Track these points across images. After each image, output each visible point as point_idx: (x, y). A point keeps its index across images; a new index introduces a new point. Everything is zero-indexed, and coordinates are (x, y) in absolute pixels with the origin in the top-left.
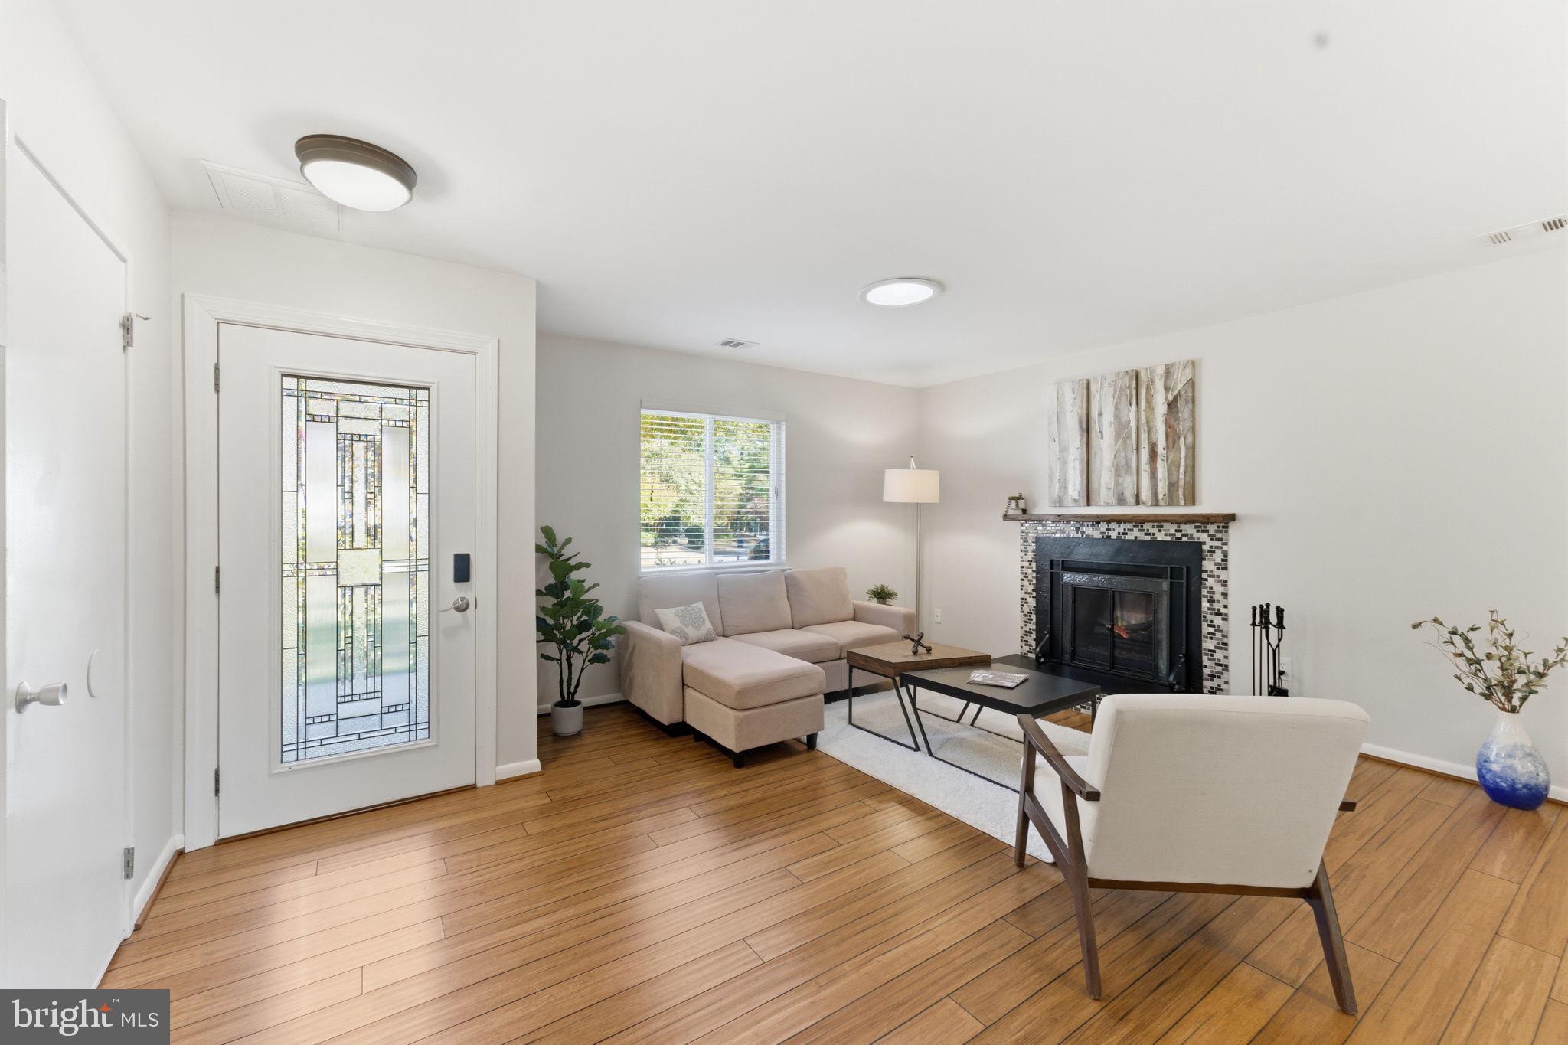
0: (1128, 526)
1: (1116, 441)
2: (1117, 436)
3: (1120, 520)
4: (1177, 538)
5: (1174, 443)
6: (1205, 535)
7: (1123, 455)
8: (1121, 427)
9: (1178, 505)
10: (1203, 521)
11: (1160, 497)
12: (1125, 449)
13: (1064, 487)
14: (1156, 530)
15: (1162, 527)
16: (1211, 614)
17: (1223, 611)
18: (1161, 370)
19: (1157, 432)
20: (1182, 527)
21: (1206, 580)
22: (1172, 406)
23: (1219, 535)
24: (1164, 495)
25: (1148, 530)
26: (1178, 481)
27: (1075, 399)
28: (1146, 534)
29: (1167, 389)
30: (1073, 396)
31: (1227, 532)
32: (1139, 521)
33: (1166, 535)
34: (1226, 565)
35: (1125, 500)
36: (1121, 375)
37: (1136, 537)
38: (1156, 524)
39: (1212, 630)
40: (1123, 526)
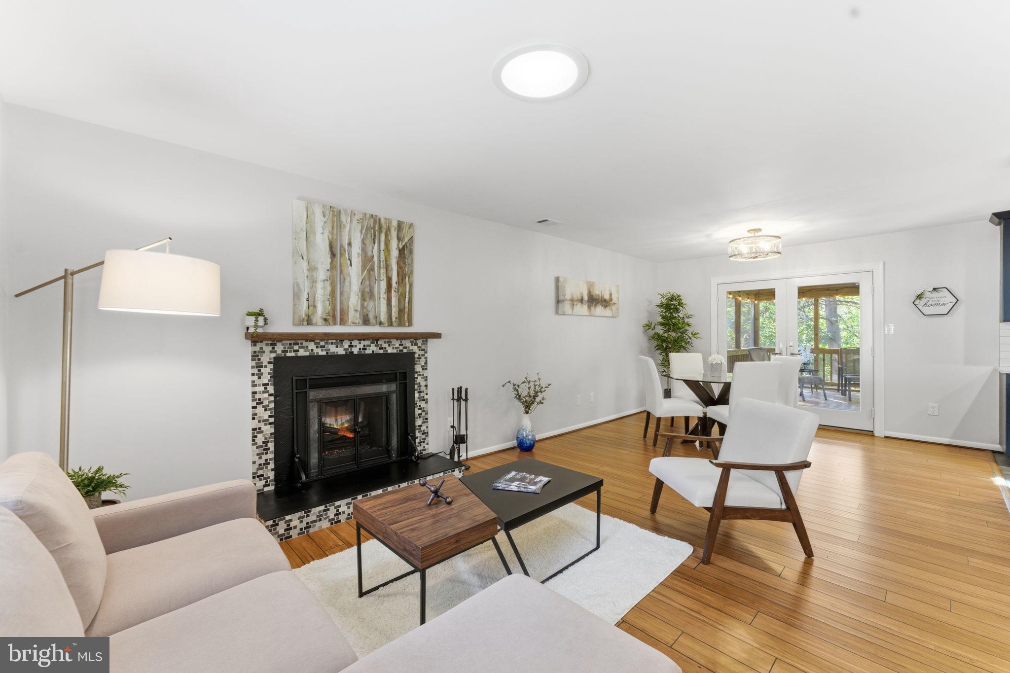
0: (367, 343)
1: (363, 272)
2: (364, 267)
3: (361, 337)
4: (400, 350)
5: (402, 279)
6: (416, 347)
7: (368, 283)
8: (367, 261)
9: (404, 326)
10: (414, 337)
11: (394, 319)
12: (369, 278)
13: (312, 305)
14: (386, 345)
15: (391, 342)
16: (420, 401)
17: (426, 397)
18: (395, 224)
19: (391, 270)
20: (403, 342)
21: (417, 378)
22: (401, 251)
23: (423, 347)
24: (396, 318)
25: (381, 345)
26: (404, 309)
27: (325, 222)
28: (380, 349)
29: (399, 239)
30: (324, 220)
31: (427, 344)
32: (375, 338)
33: (393, 348)
34: (427, 366)
35: (369, 321)
36: (368, 216)
37: (373, 351)
38: (387, 340)
39: (420, 412)
40: (363, 343)
